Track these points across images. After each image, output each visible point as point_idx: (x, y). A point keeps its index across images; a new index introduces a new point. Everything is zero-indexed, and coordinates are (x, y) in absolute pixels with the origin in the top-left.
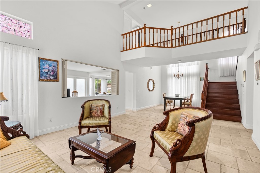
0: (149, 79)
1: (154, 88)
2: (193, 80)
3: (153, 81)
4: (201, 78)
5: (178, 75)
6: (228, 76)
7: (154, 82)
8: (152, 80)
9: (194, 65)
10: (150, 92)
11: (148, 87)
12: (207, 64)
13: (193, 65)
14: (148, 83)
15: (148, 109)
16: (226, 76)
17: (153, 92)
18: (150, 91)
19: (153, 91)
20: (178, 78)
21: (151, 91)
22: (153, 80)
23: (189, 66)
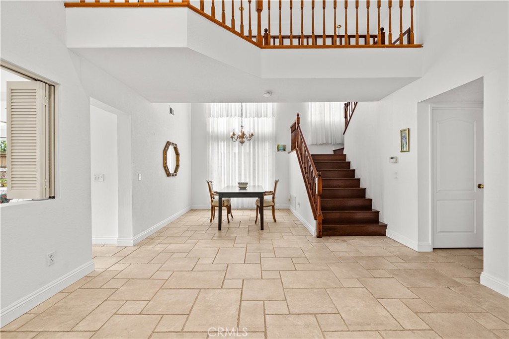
0: (168, 142)
1: (177, 166)
2: (265, 149)
3: (176, 149)
4: (278, 145)
5: (242, 136)
6: (323, 144)
7: (180, 151)
8: (173, 144)
9: (267, 117)
10: (171, 178)
11: (166, 163)
12: (298, 115)
13: (264, 117)
14: (166, 154)
15: (166, 228)
16: (320, 144)
17: (175, 177)
18: (168, 174)
19: (176, 175)
20: (242, 143)
21: (173, 175)
22: (176, 145)
23: (256, 119)
